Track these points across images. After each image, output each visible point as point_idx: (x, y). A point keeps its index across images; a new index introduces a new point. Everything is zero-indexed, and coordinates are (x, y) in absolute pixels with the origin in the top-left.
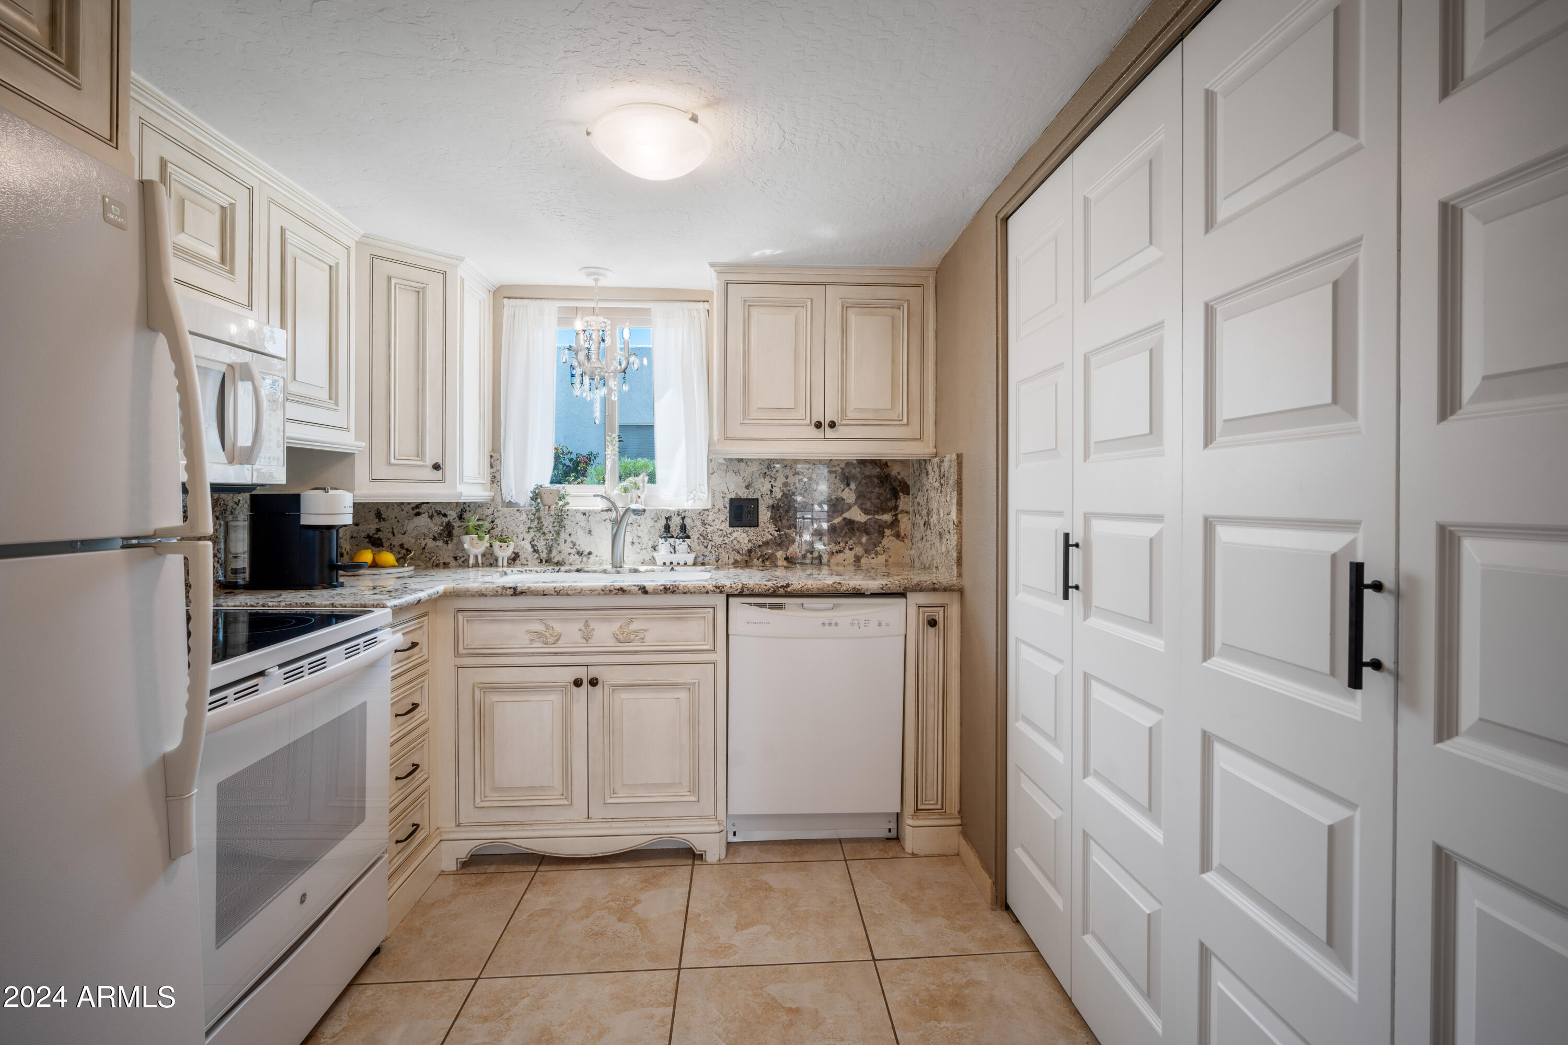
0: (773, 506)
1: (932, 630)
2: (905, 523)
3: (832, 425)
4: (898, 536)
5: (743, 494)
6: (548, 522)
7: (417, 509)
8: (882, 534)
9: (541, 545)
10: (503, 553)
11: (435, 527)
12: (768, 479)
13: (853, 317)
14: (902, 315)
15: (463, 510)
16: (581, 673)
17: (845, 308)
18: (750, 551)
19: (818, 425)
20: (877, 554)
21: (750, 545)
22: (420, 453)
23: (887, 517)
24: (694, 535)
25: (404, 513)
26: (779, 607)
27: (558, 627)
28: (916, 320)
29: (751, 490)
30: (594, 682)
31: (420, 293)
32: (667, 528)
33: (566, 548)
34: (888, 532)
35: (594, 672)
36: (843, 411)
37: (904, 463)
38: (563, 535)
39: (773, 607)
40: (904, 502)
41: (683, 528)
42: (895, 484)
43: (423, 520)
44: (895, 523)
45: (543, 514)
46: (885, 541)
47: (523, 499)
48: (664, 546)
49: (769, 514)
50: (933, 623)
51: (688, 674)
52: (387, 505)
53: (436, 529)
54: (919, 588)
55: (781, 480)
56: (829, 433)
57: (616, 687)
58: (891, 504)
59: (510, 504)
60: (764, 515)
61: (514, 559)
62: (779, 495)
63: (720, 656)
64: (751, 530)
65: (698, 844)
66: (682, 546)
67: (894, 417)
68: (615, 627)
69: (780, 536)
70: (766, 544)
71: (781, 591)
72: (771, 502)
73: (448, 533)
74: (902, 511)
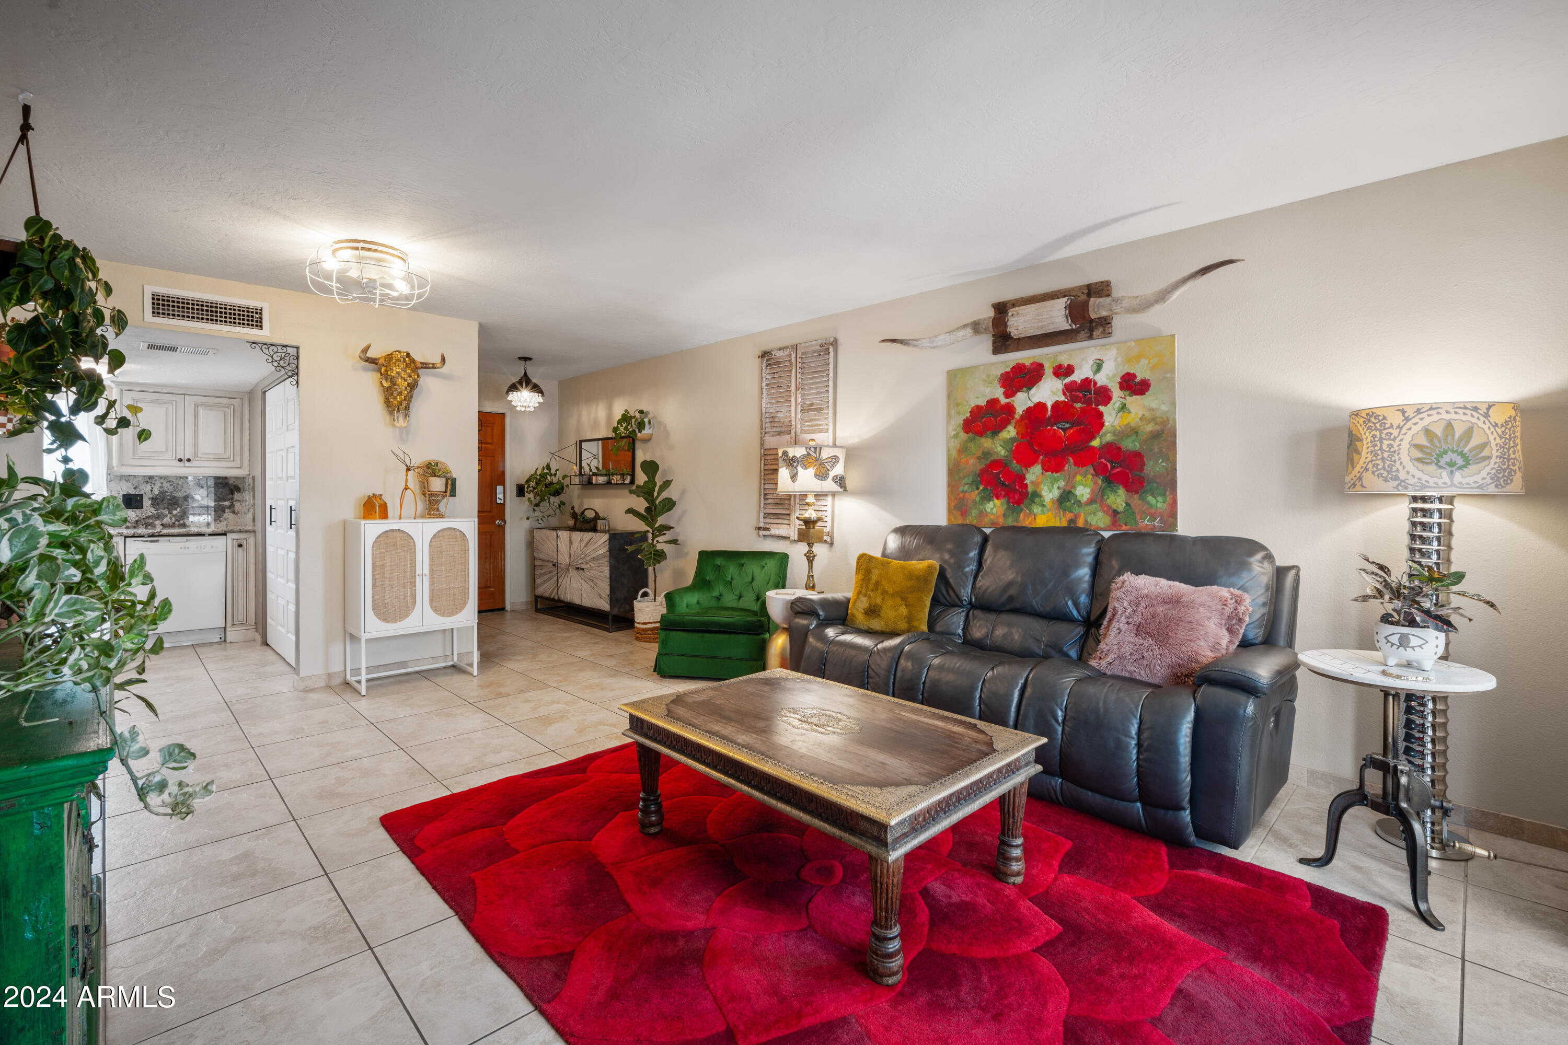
0: (153, 498)
1: (240, 550)
2: (237, 506)
3: (189, 460)
4: (234, 512)
5: (132, 491)
8: (224, 511)
12: (149, 484)
13: (201, 411)
14: (230, 412)
17: (196, 406)
18: (137, 521)
19: (180, 460)
20: (220, 521)
21: (137, 518)
23: (227, 503)
28: (238, 414)
29: (138, 490)
34: (227, 510)
36: (196, 454)
37: (237, 478)
40: (237, 496)
42: (232, 487)
44: (232, 506)
46: (225, 515)
49: (150, 502)
54: (233, 532)
55: (158, 484)
56: (187, 464)
58: (230, 496)
60: (147, 503)
62: (157, 492)
64: (138, 511)
67: (227, 457)
69: (158, 513)
70: (148, 517)
72: (151, 496)
74: (236, 501)
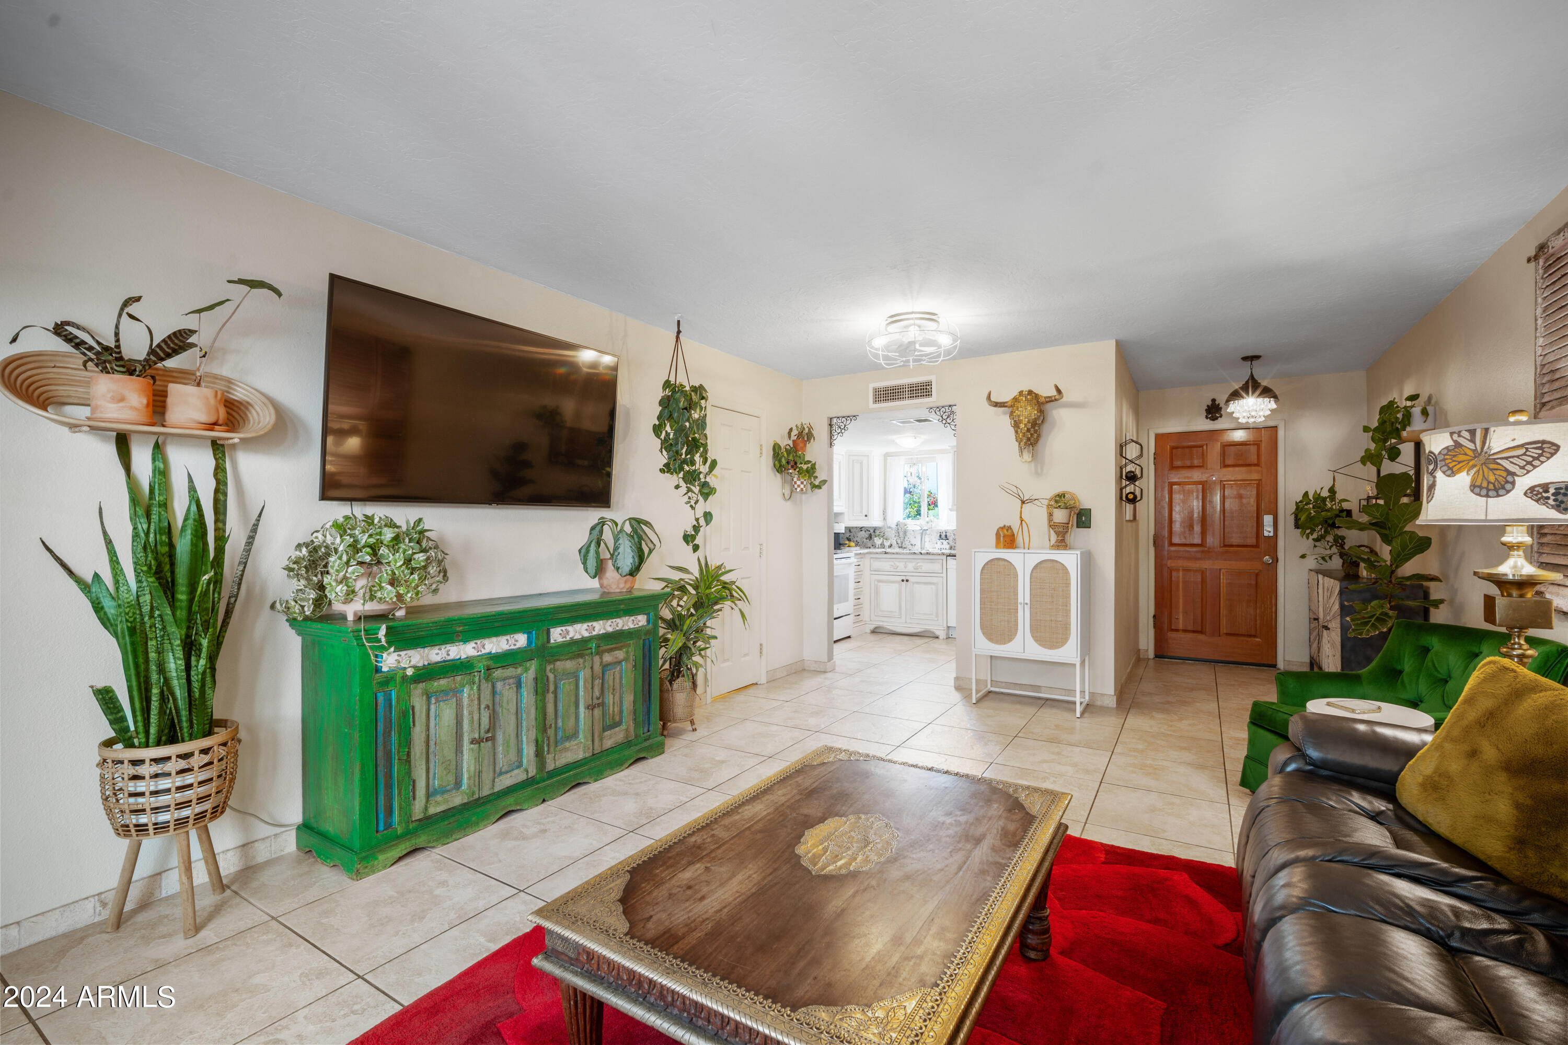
6: (901, 534)
7: (861, 529)
9: (899, 542)
10: (887, 544)
11: (866, 535)
15: (875, 529)
16: (904, 578)
22: (862, 513)
24: (951, 539)
25: (857, 530)
27: (898, 564)
30: (907, 581)
31: (861, 463)
32: (940, 536)
33: (907, 543)
35: (907, 578)
38: (906, 538)
41: (946, 536)
43: (863, 532)
45: (900, 531)
47: (894, 526)
48: (939, 542)
51: (935, 580)
52: (853, 528)
53: (867, 536)
57: (914, 583)
59: (890, 527)
61: (891, 546)
63: (944, 575)
65: (937, 633)
66: (945, 542)
68: (913, 564)
73: (870, 537)
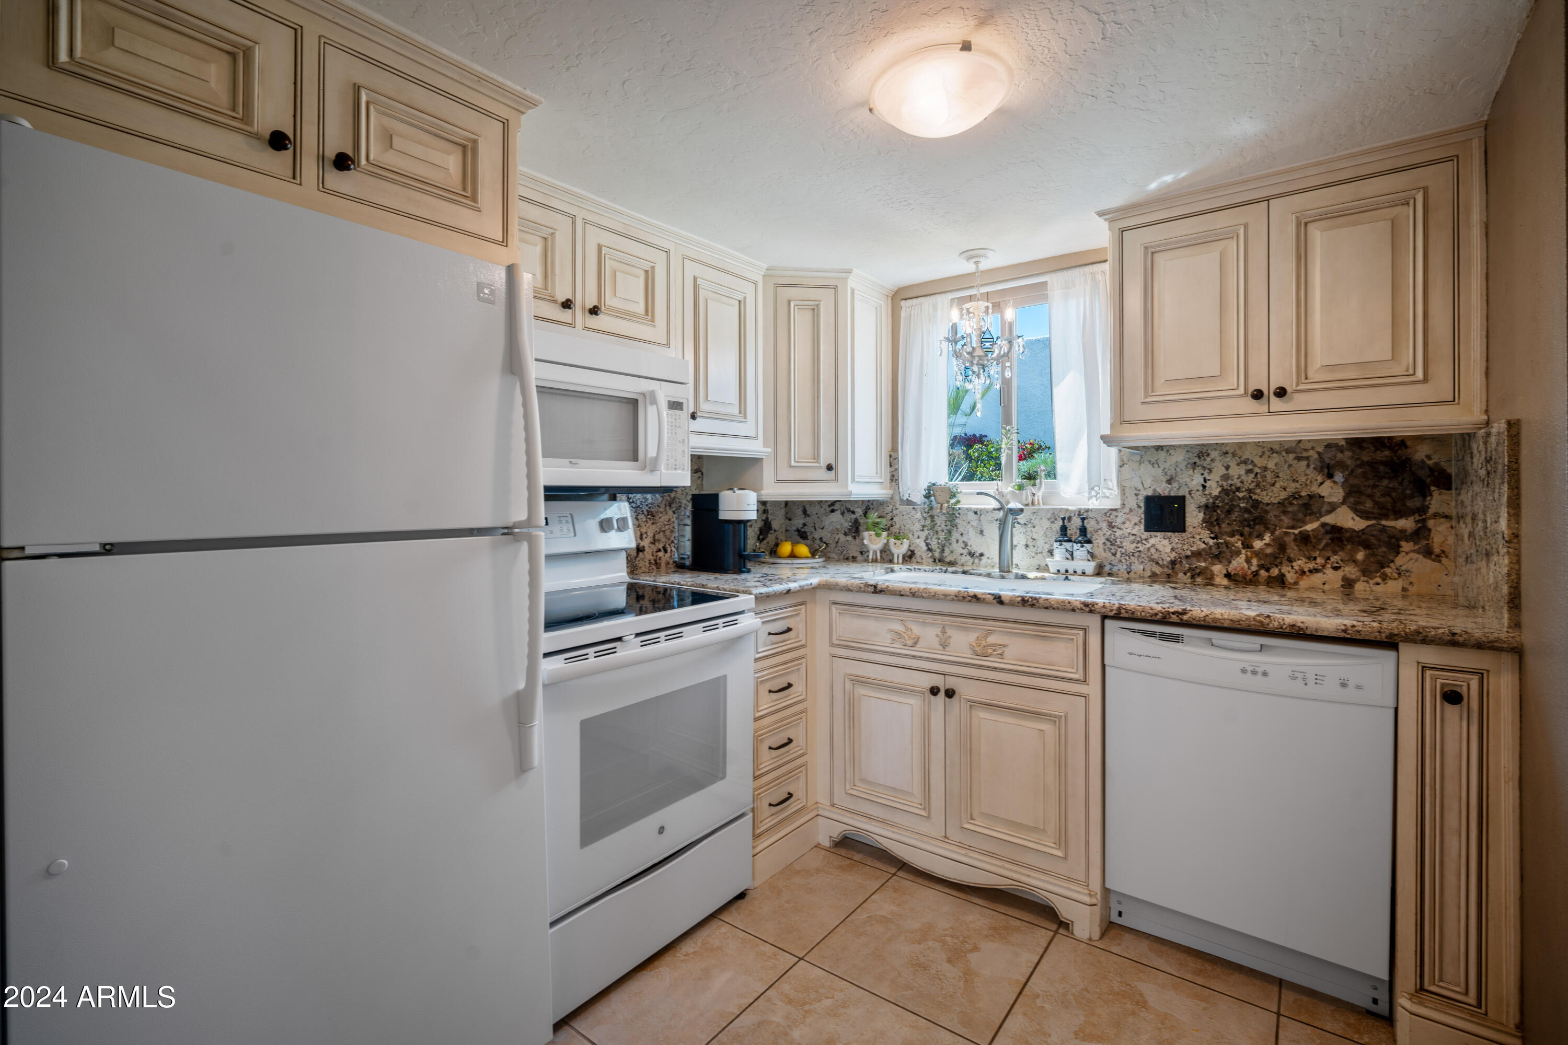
0: (1206, 506)
1: (1452, 711)
2: (1440, 533)
3: (1281, 393)
4: (1428, 552)
5: (1163, 489)
6: (940, 521)
7: (832, 506)
8: (1397, 550)
9: (934, 544)
10: (900, 549)
11: (844, 522)
12: (1199, 470)
13: (1317, 236)
14: (1415, 213)
15: (868, 506)
16: (938, 681)
17: (1303, 226)
18: (1173, 563)
19: (1258, 395)
20: (1385, 578)
21: (1173, 555)
22: (816, 457)
23: (1406, 524)
24: (1099, 540)
25: (822, 510)
26: (1176, 639)
27: (917, 630)
28: (1442, 215)
29: (1175, 485)
30: (950, 694)
31: (815, 310)
32: (1064, 529)
33: (958, 548)
34: (1406, 546)
35: (952, 683)
36: (1302, 371)
37: (1439, 440)
38: (955, 535)
39: (1165, 637)
40: (1437, 501)
41: (1083, 530)
42: (1423, 473)
43: (837, 515)
44: (1421, 534)
45: (936, 511)
46: (1400, 560)
47: (918, 497)
48: (1059, 553)
49: (1201, 515)
50: (1452, 697)
51: (1056, 705)
52: (811, 503)
53: (847, 525)
54: (1421, 638)
55: (1219, 471)
56: (1277, 404)
57: (974, 704)
58: (1415, 503)
59: (909, 503)
60: (1194, 517)
61: (909, 557)
62: (1216, 492)
63: (1093, 689)
64: (1175, 537)
65: (1065, 910)
66: (1080, 552)
67: (1399, 370)
68: (972, 637)
69: (1218, 544)
70: (1198, 554)
71: (1174, 618)
72: (1203, 501)
73: (855, 530)
74: (1436, 515)
